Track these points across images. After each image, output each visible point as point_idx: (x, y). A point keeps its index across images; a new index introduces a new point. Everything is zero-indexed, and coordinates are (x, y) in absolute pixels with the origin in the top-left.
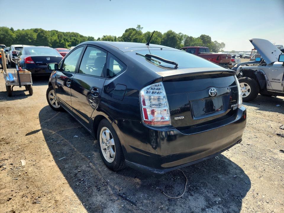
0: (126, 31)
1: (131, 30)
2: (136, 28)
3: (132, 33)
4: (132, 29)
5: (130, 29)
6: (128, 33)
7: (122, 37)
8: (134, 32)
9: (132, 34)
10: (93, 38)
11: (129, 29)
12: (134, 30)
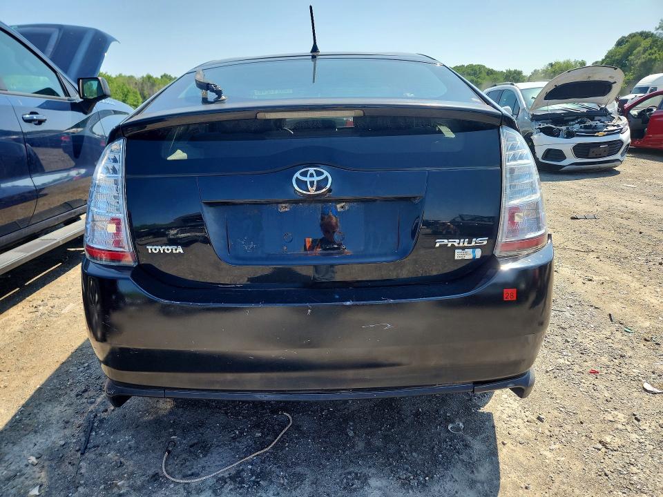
0: (620, 43)
1: (635, 39)
2: (653, 31)
3: (640, 46)
4: (642, 34)
5: (632, 36)
6: (625, 47)
7: (603, 61)
8: (646, 43)
9: (639, 49)
10: (519, 73)
11: (630, 35)
12: (645, 35)
